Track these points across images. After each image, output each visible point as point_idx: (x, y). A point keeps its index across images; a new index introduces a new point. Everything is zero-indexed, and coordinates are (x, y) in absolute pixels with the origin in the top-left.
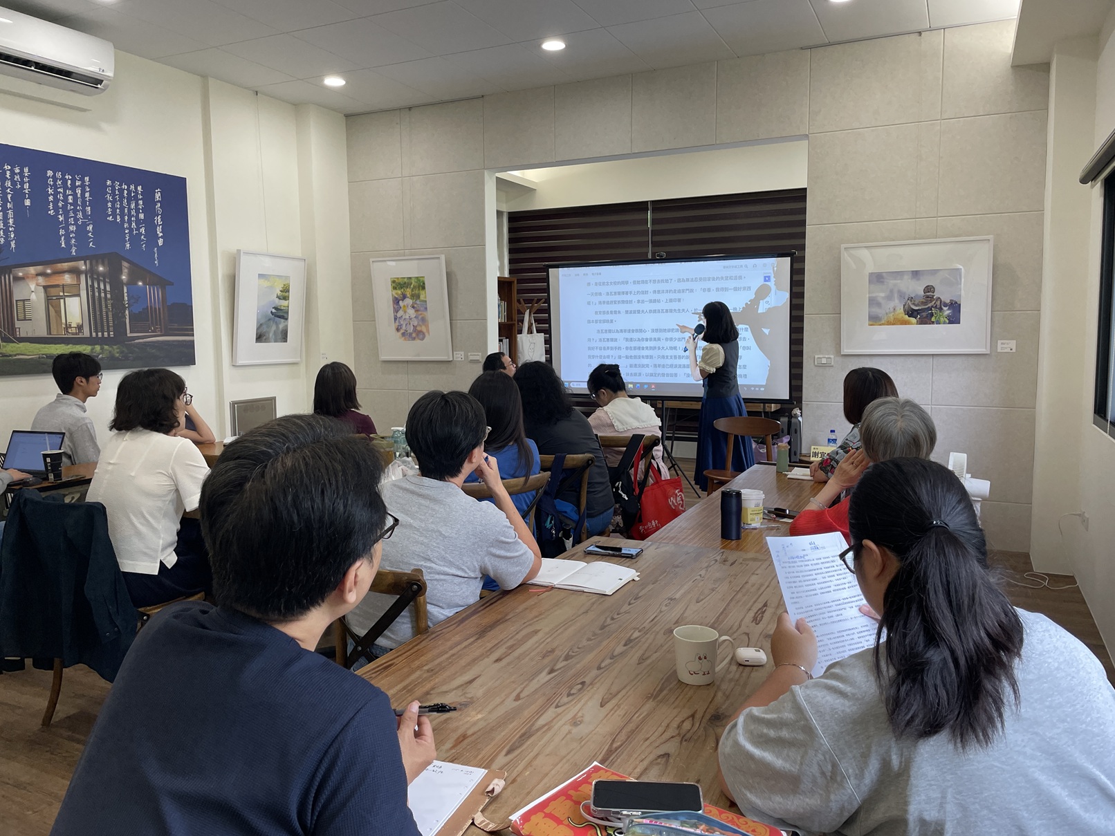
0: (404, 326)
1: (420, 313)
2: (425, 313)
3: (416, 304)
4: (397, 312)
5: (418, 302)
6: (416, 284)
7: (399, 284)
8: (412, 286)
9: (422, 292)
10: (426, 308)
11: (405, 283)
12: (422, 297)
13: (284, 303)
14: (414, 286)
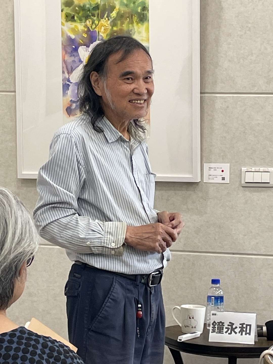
11: (97, 7)
14: (118, 13)
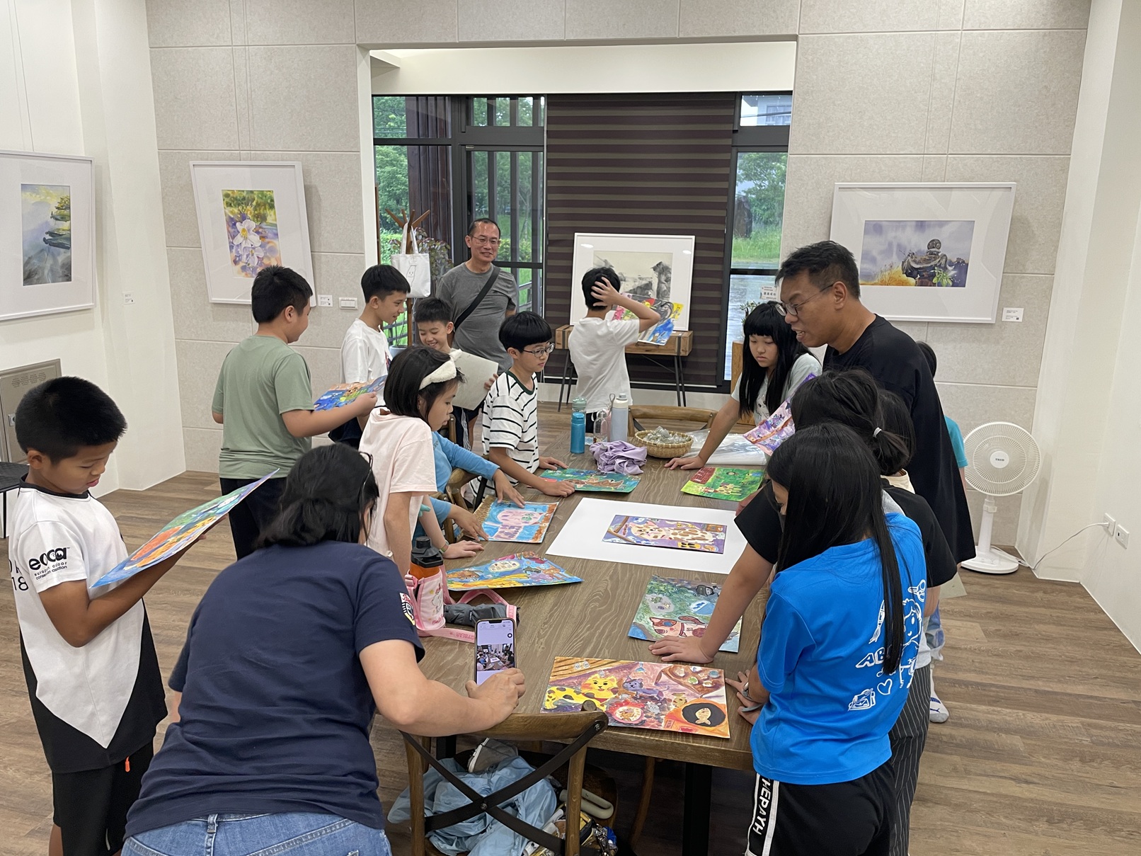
0: (245, 256)
1: (267, 240)
2: (276, 242)
3: (261, 228)
4: (233, 237)
5: (264, 225)
6: (260, 201)
7: (233, 200)
8: (254, 203)
9: (269, 213)
10: (277, 235)
11: (244, 199)
12: (270, 220)
13: (64, 225)
14: (257, 203)
